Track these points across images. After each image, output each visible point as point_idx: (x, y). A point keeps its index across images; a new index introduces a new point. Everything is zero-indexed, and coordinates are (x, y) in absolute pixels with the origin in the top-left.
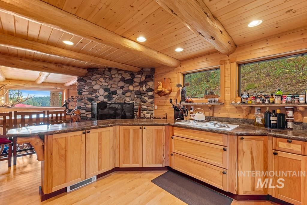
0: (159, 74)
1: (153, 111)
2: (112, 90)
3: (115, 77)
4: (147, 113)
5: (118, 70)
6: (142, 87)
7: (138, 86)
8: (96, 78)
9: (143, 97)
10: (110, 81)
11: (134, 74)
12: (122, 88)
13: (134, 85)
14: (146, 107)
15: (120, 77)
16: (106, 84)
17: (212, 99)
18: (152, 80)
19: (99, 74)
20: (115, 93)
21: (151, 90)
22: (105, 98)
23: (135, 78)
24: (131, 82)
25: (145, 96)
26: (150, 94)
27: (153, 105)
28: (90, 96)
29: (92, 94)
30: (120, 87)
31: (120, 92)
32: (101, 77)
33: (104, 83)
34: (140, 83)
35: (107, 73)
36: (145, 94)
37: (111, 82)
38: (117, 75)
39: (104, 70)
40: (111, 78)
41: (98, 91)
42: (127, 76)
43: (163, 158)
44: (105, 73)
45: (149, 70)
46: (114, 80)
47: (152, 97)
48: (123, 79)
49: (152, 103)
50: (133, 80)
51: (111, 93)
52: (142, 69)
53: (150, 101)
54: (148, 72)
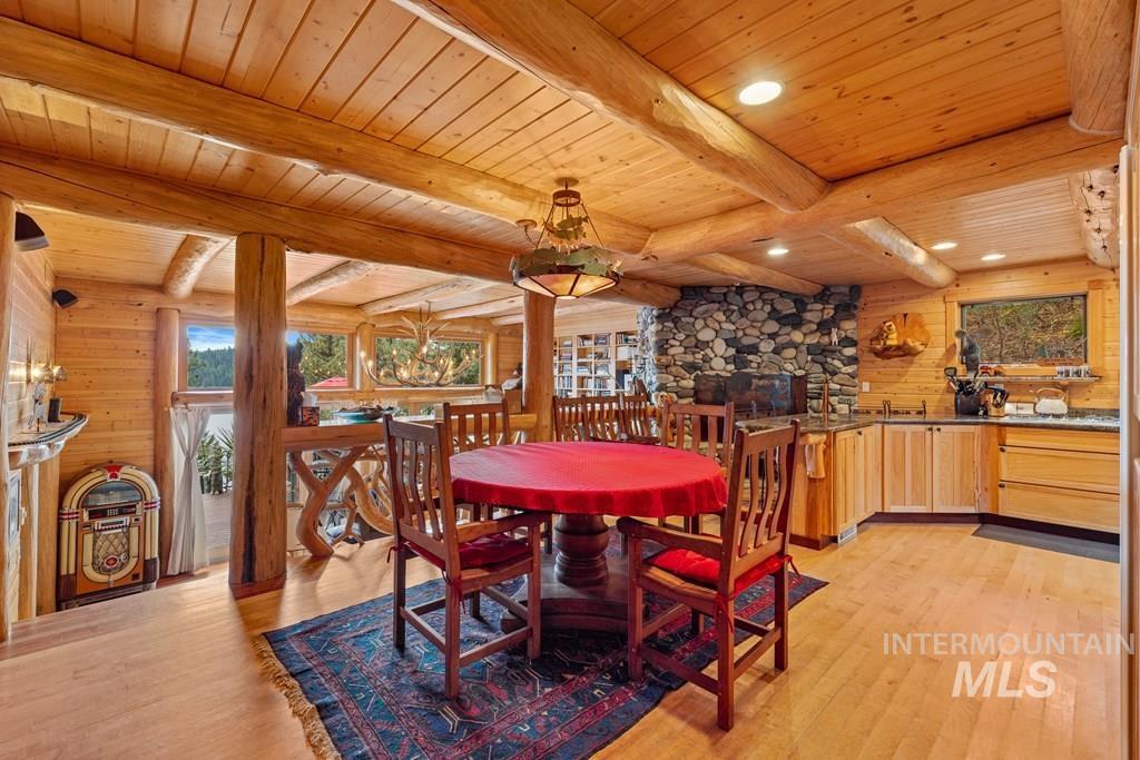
0: (877, 301)
1: (856, 398)
2: (746, 341)
3: (755, 309)
4: (839, 403)
5: (762, 290)
6: (829, 334)
7: (816, 331)
8: (706, 312)
9: (829, 360)
10: (744, 320)
11: (805, 299)
12: (772, 336)
13: (804, 329)
14: (838, 387)
15: (768, 308)
16: (733, 327)
17: (1070, 368)
18: (852, 317)
19: (713, 302)
20: (754, 349)
21: (848, 341)
22: (727, 363)
23: (805, 311)
24: (796, 321)
25: (833, 359)
26: (849, 351)
27: (856, 380)
28: (689, 358)
29: (693, 353)
30: (769, 335)
31: (767, 347)
32: (719, 310)
33: (725, 326)
34: (819, 324)
35: (732, 297)
36: (834, 352)
37: (745, 322)
38: (759, 305)
39: (725, 290)
40: (743, 311)
41: (711, 344)
42: (787, 307)
43: (977, 495)
44: (729, 299)
45: (846, 290)
46: (751, 316)
47: (853, 360)
48: (775, 315)
49: (852, 376)
50: (801, 317)
51: (742, 352)
52: (826, 288)
53: (850, 369)
54: (845, 295)
